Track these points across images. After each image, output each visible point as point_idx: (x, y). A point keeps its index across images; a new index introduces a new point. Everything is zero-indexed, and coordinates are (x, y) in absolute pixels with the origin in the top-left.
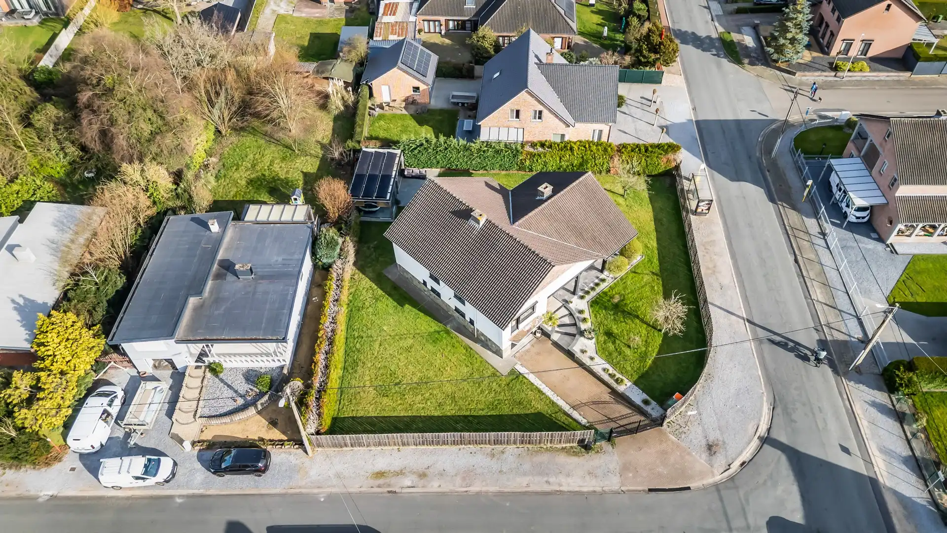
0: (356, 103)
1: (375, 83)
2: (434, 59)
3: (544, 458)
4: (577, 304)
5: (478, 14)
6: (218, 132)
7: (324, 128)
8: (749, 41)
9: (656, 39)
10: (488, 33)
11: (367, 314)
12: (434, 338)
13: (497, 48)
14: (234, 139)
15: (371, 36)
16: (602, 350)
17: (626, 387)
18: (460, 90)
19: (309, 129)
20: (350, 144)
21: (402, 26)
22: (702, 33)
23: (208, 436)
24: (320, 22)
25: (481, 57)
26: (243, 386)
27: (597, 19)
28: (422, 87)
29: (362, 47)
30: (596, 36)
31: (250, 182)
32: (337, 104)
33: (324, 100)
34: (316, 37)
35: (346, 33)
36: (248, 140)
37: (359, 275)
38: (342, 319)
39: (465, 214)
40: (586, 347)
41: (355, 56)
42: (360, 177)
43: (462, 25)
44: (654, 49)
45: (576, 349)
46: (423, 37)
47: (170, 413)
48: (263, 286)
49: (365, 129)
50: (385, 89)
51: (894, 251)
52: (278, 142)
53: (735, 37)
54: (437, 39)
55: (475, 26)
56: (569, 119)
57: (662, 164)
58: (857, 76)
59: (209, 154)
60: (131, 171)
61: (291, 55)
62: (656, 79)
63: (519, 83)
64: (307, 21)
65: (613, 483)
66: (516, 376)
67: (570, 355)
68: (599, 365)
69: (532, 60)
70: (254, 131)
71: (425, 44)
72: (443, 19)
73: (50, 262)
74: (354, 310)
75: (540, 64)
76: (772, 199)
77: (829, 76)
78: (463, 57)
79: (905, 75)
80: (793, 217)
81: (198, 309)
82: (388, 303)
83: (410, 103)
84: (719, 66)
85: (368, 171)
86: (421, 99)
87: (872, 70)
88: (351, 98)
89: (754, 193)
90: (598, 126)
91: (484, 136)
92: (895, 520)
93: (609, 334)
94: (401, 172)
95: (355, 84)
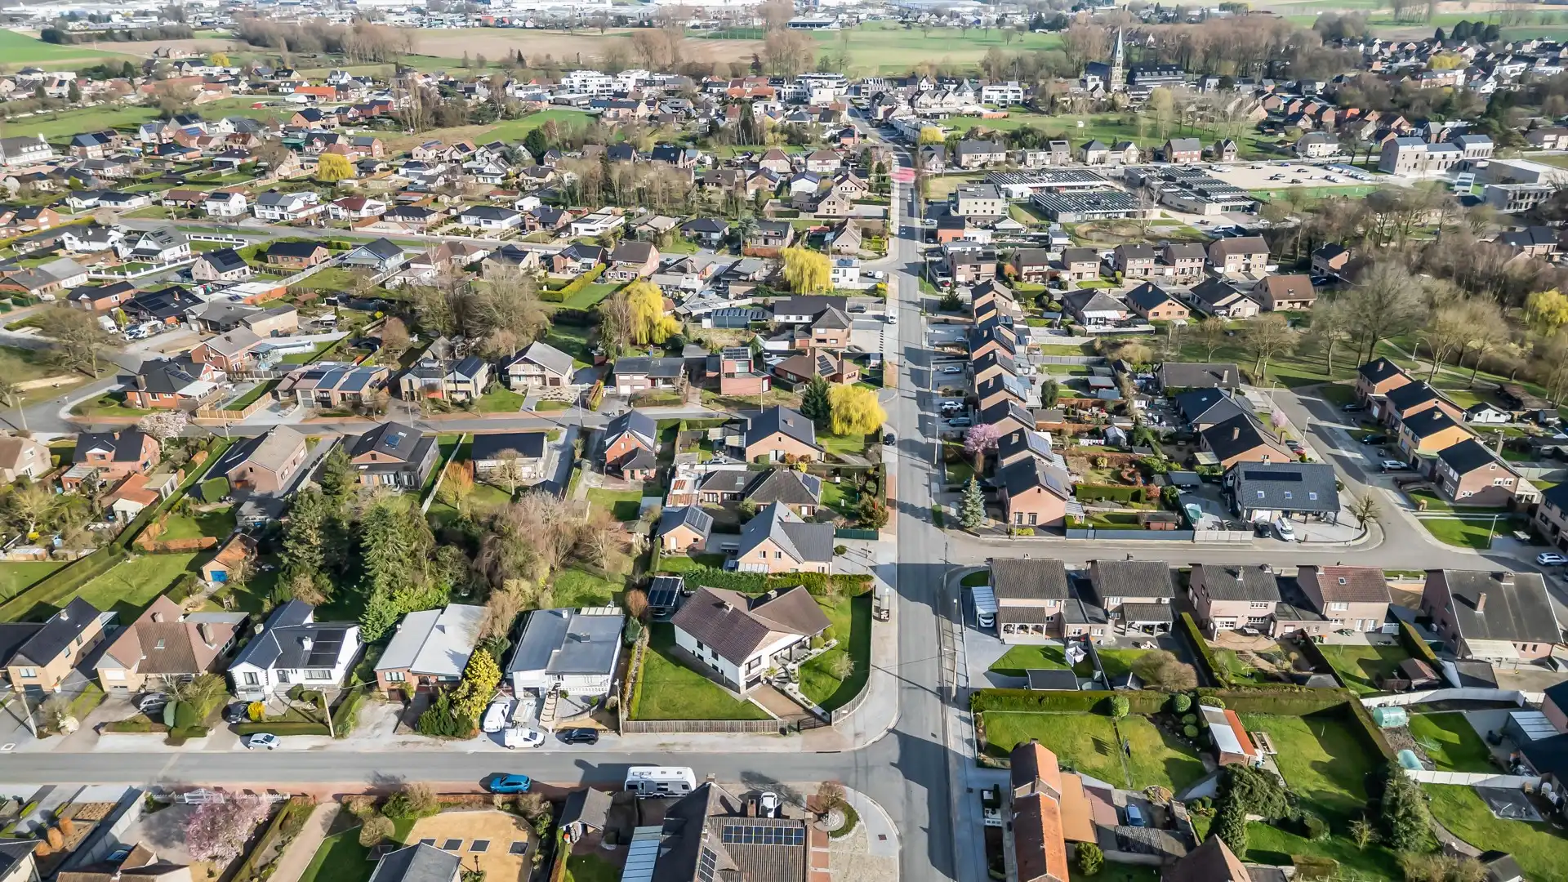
0: (651, 550)
1: (666, 536)
2: (710, 520)
3: (759, 739)
4: (790, 666)
5: (746, 488)
6: (552, 569)
7: (628, 566)
8: (953, 512)
9: (870, 508)
10: (751, 503)
11: (656, 673)
12: (697, 684)
13: (757, 511)
14: (563, 573)
15: (664, 503)
16: (802, 690)
17: (814, 707)
18: (728, 541)
19: (617, 566)
20: (648, 574)
21: (688, 496)
22: (919, 505)
23: (561, 727)
24: (624, 494)
25: (745, 518)
26: (582, 704)
27: (840, 493)
28: (700, 538)
29: (657, 512)
30: (835, 506)
31: (577, 599)
32: (637, 550)
33: (628, 549)
34: (619, 504)
35: (646, 502)
36: (573, 573)
37: (651, 651)
38: (641, 669)
39: (721, 605)
40: (793, 688)
41: (652, 518)
42: (654, 592)
43: (734, 497)
44: (870, 515)
45: (786, 688)
46: (704, 504)
47: (538, 717)
48: (596, 646)
49: (658, 565)
50: (673, 541)
51: (1003, 642)
52: (595, 575)
53: (944, 509)
54: (715, 506)
55: (743, 496)
56: (801, 559)
57: (862, 588)
58: (1025, 539)
59: (547, 582)
60: (511, 584)
61: (605, 516)
62: (874, 537)
63: (765, 533)
64: (613, 493)
65: (798, 749)
66: (748, 702)
67: (783, 692)
68: (799, 696)
69: (776, 520)
70: (577, 568)
71: (705, 510)
72: (719, 492)
73: (464, 635)
74: (648, 669)
75: (782, 523)
76: (935, 613)
77: (1004, 538)
78: (732, 519)
79: (1062, 539)
80: (946, 623)
81: (558, 657)
82: (670, 666)
83: (691, 549)
84: (926, 529)
85: (660, 588)
86: (698, 547)
87: (1036, 534)
88: (648, 546)
89: (925, 609)
90: (822, 564)
91: (741, 569)
92: (951, 766)
93: (808, 682)
94: (681, 593)
95: (652, 536)
